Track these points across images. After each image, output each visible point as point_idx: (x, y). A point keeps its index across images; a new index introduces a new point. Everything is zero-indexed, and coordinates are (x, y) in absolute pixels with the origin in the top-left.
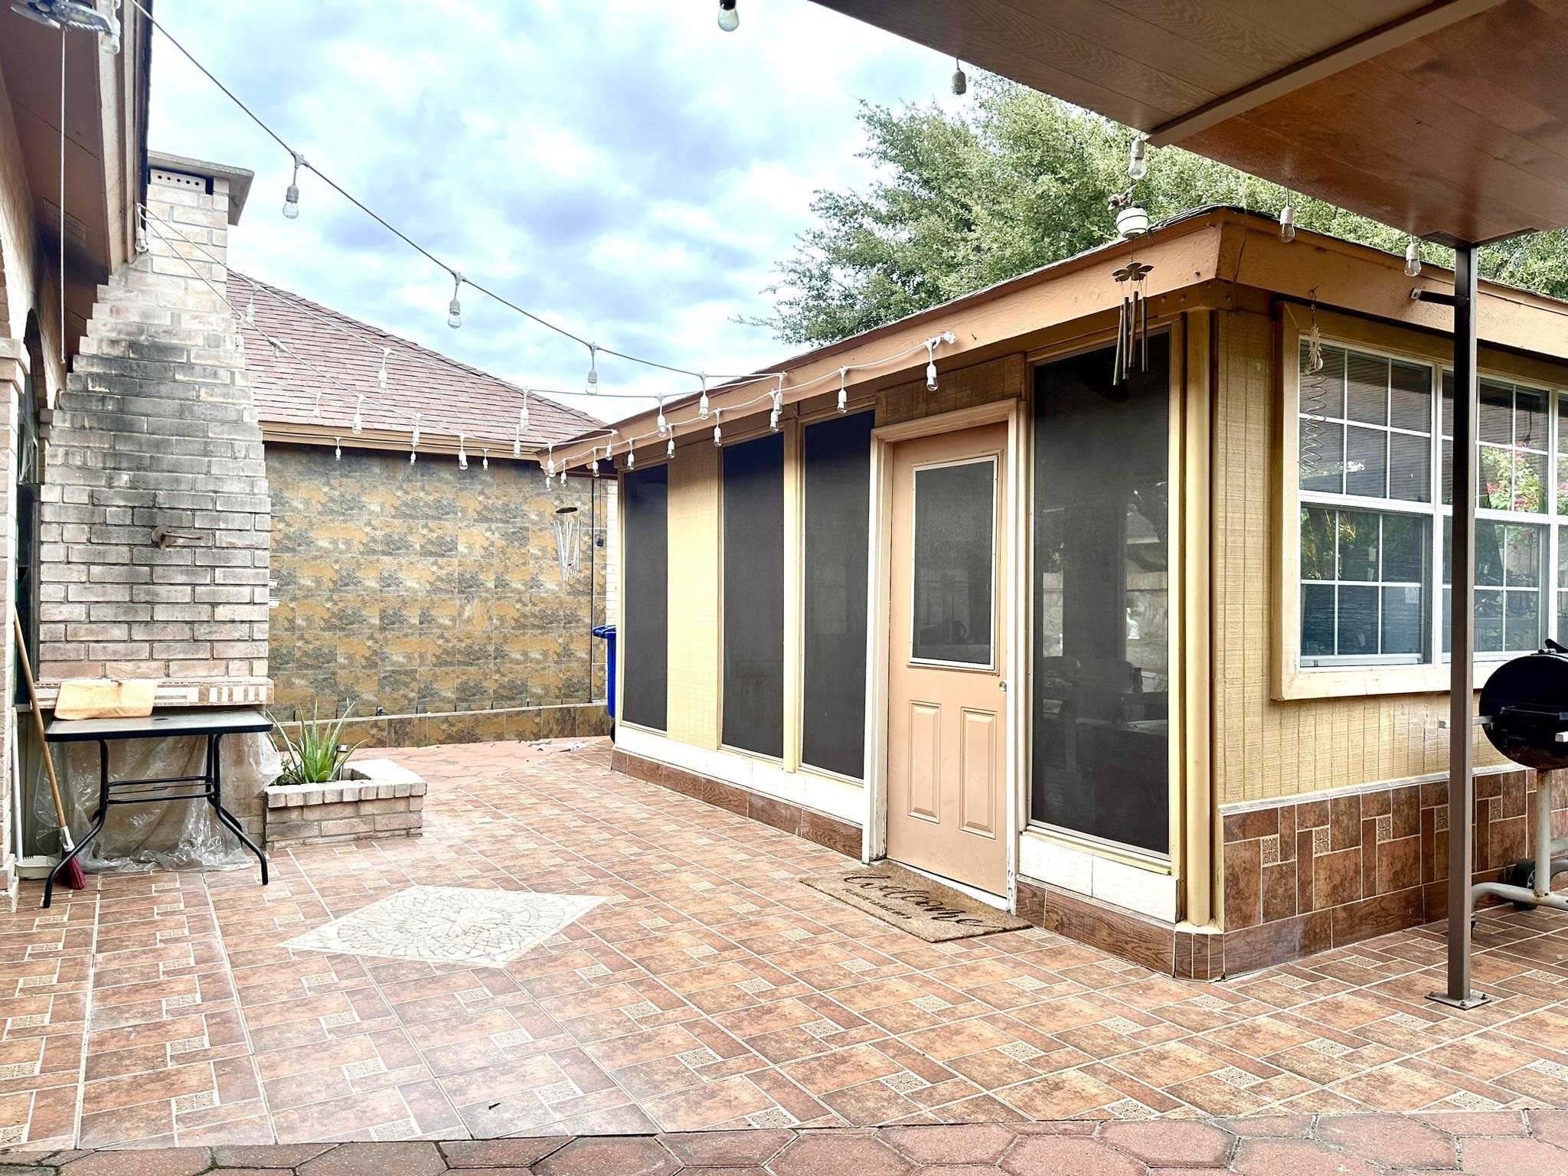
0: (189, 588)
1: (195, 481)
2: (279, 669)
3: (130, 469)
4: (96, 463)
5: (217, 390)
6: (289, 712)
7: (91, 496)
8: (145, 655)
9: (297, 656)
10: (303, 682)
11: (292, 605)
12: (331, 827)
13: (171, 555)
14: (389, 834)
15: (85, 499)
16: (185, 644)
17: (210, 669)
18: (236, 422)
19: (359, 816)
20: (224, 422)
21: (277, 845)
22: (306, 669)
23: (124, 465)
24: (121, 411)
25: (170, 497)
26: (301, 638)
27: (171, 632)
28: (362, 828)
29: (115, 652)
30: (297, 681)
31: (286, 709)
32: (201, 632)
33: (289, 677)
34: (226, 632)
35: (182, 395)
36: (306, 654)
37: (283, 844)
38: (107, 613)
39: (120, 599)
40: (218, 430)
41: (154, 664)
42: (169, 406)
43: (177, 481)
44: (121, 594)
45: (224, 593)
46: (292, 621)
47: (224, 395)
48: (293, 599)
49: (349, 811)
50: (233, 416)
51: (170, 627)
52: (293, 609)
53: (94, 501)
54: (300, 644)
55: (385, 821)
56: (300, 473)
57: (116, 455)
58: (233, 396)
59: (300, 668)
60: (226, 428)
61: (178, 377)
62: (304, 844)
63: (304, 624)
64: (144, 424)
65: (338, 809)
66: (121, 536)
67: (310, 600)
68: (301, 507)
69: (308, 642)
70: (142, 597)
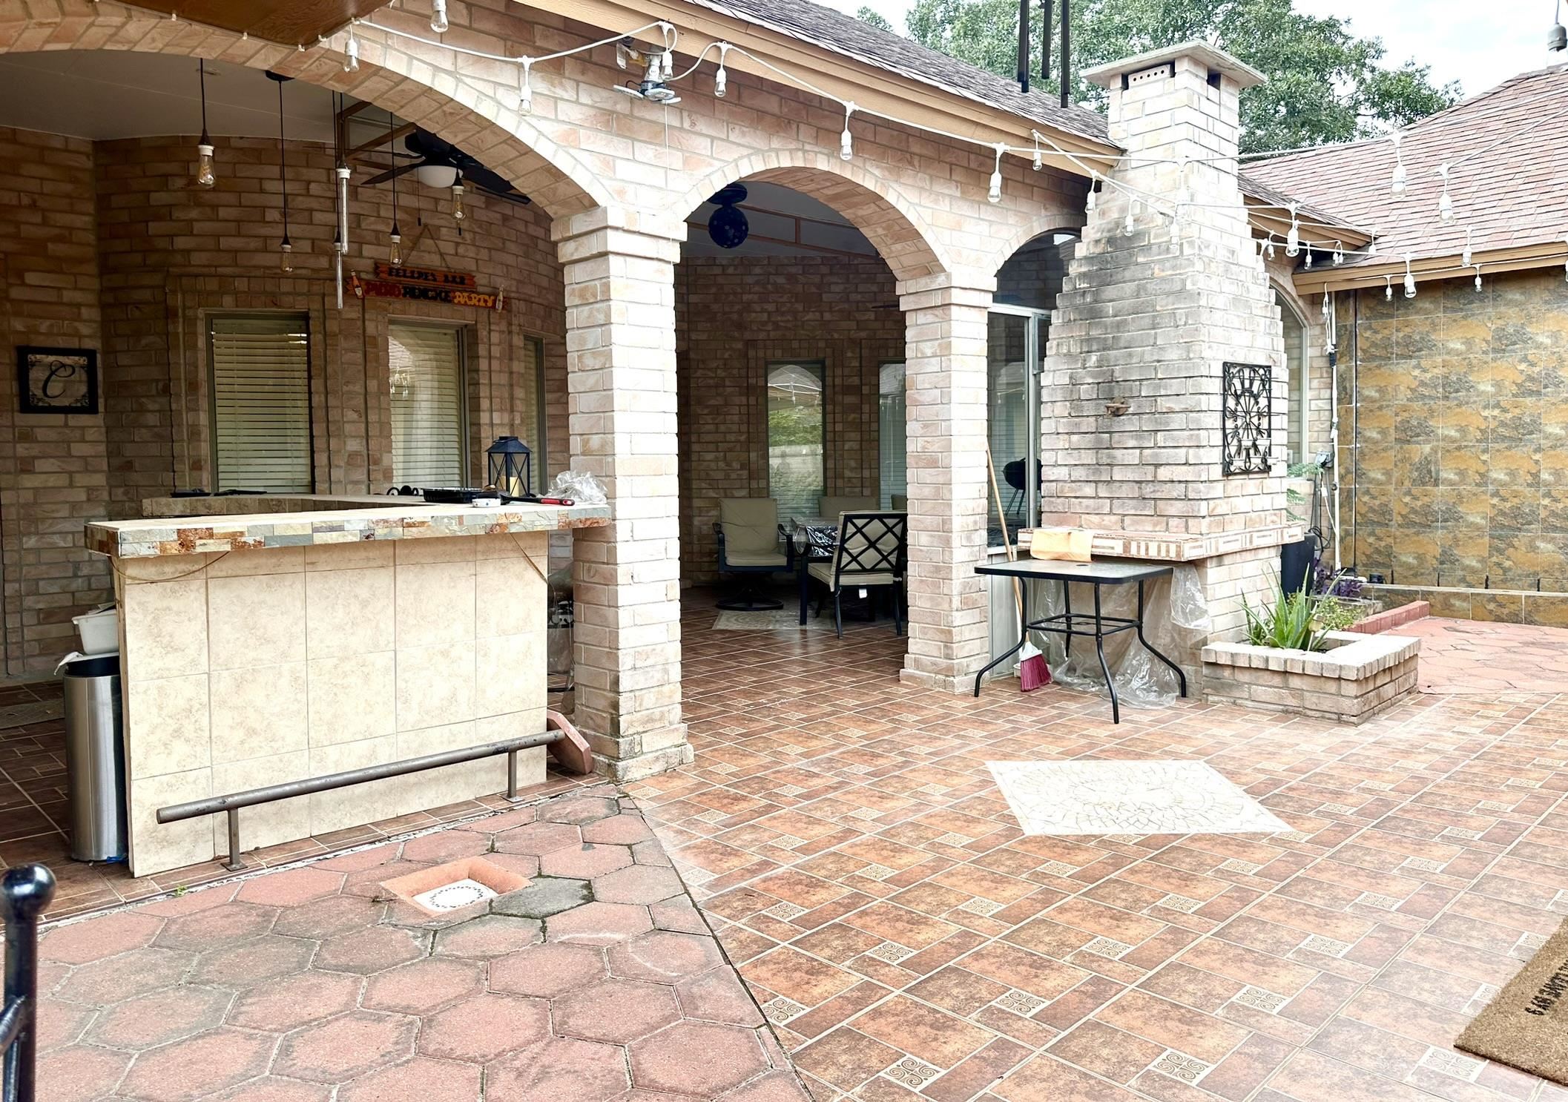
0: (1138, 451)
1: (1143, 353)
2: (1520, 529)
3: (1098, 350)
4: (1075, 349)
5: (1167, 265)
6: (1531, 580)
7: (1071, 378)
8: (1107, 510)
9: (1542, 516)
10: (1550, 547)
11: (1537, 457)
12: (1261, 692)
13: (1127, 423)
14: (1318, 714)
15: (1067, 381)
16: (1135, 502)
17: (1155, 525)
18: (1180, 291)
19: (1288, 688)
20: (1168, 294)
21: (1210, 698)
22: (1554, 531)
23: (1094, 348)
24: (1096, 301)
25: (1124, 371)
26: (1548, 495)
27: (1125, 491)
28: (1291, 702)
29: (1087, 507)
30: (1542, 545)
31: (1528, 576)
32: (1148, 490)
33: (1532, 541)
34: (1168, 491)
35: (1140, 276)
36: (1554, 514)
37: (1216, 698)
38: (1080, 474)
39: (1089, 462)
40: (1164, 302)
41: (1113, 518)
42: (1129, 288)
43: (1130, 355)
44: (1089, 458)
45: (1165, 455)
46: (1536, 476)
47: (1174, 268)
48: (1538, 450)
49: (1277, 680)
50: (1177, 286)
51: (1125, 486)
52: (1537, 462)
53: (1074, 383)
54: (1546, 501)
55: (1314, 700)
56: (1546, 302)
57: (1089, 340)
58: (1181, 267)
59: (1545, 529)
60: (1171, 299)
61: (1140, 260)
62: (1234, 703)
63: (1551, 478)
64: (1110, 309)
65: (1266, 676)
66: (1089, 409)
67: (1558, 450)
68: (1548, 341)
69: (1556, 500)
70: (1105, 461)
